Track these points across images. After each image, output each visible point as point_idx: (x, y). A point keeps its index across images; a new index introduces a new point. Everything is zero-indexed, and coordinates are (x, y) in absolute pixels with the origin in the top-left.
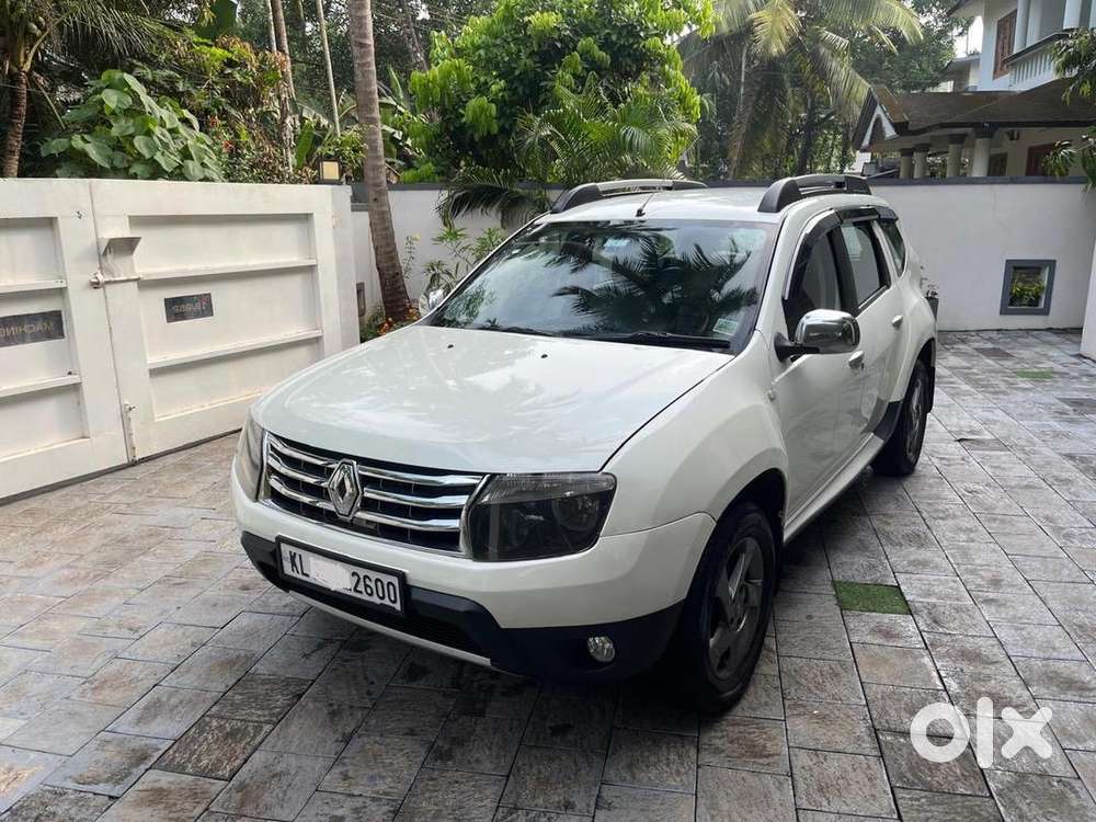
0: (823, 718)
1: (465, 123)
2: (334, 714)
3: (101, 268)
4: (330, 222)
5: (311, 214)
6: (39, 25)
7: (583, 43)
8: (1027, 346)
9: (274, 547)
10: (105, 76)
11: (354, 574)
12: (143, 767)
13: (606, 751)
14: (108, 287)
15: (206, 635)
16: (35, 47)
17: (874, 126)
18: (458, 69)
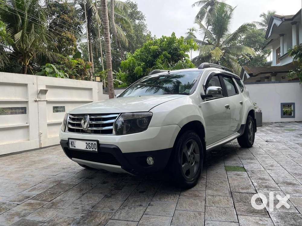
0: (216, 190)
1: (135, 73)
2: (81, 190)
3: (37, 97)
4: (97, 91)
5: (92, 89)
6: (31, 54)
7: (164, 53)
8: (289, 125)
9: (68, 141)
10: (46, 65)
11: (86, 143)
12: (28, 199)
13: (154, 195)
14: (39, 102)
15: (51, 177)
16: (30, 59)
17: (244, 77)
18: (133, 60)
